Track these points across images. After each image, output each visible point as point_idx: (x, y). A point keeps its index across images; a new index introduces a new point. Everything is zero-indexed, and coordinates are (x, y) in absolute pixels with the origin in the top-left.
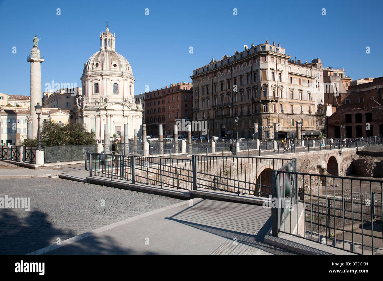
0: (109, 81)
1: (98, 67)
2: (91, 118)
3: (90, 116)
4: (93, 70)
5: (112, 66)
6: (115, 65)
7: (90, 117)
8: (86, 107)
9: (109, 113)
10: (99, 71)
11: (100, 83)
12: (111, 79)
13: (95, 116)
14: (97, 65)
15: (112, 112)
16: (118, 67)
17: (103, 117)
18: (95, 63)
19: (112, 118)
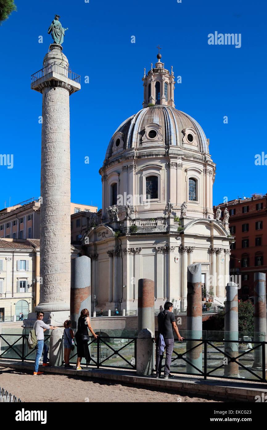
0: (181, 171)
1: (156, 138)
2: (144, 255)
3: (143, 251)
4: (144, 145)
5: (186, 139)
6: (190, 138)
7: (141, 252)
8: (133, 228)
9: (188, 242)
10: (159, 147)
11: (162, 175)
12: (184, 167)
13: (155, 250)
14: (153, 134)
15: (192, 240)
16: (195, 141)
17: (174, 254)
18: (148, 130)
19: (192, 255)
